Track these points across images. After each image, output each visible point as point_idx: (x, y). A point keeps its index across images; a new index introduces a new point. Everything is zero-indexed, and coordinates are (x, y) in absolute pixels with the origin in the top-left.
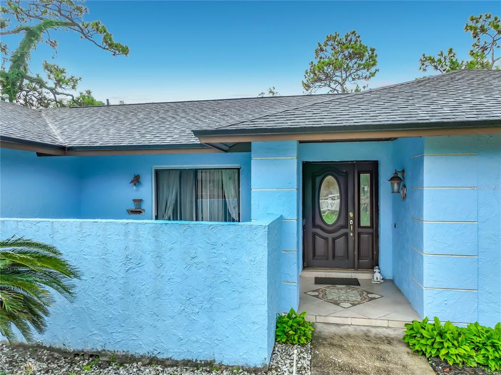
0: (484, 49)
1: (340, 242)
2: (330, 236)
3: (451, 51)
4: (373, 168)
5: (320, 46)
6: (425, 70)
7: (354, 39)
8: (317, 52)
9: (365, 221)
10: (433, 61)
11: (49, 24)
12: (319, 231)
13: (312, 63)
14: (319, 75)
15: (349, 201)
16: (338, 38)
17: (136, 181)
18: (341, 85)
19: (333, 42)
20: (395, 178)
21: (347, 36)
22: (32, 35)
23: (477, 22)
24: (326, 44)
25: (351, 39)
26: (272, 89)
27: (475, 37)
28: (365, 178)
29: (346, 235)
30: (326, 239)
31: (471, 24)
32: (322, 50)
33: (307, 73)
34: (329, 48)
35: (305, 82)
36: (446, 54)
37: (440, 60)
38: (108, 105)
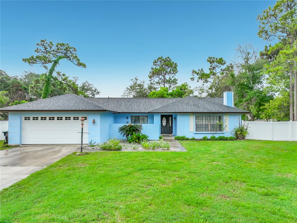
0: (214, 68)
1: (166, 129)
2: (164, 128)
3: (202, 69)
4: (171, 116)
5: (155, 61)
6: (193, 76)
7: (168, 60)
8: (154, 62)
9: (170, 126)
10: (196, 72)
11: (61, 58)
12: (162, 127)
13: (152, 68)
14: (155, 73)
15: (167, 122)
16: (162, 59)
17: (127, 118)
18: (164, 77)
19: (161, 60)
20: (175, 118)
21: (166, 59)
22: (56, 62)
23: (211, 59)
24: (158, 60)
25: (168, 59)
26: (136, 77)
27: (211, 64)
28: (170, 118)
29: (167, 128)
30: (163, 129)
31: (209, 59)
32: (156, 62)
33: (150, 73)
34: (159, 62)
35: (150, 75)
36: (200, 70)
37: (198, 73)
38: (109, 98)
